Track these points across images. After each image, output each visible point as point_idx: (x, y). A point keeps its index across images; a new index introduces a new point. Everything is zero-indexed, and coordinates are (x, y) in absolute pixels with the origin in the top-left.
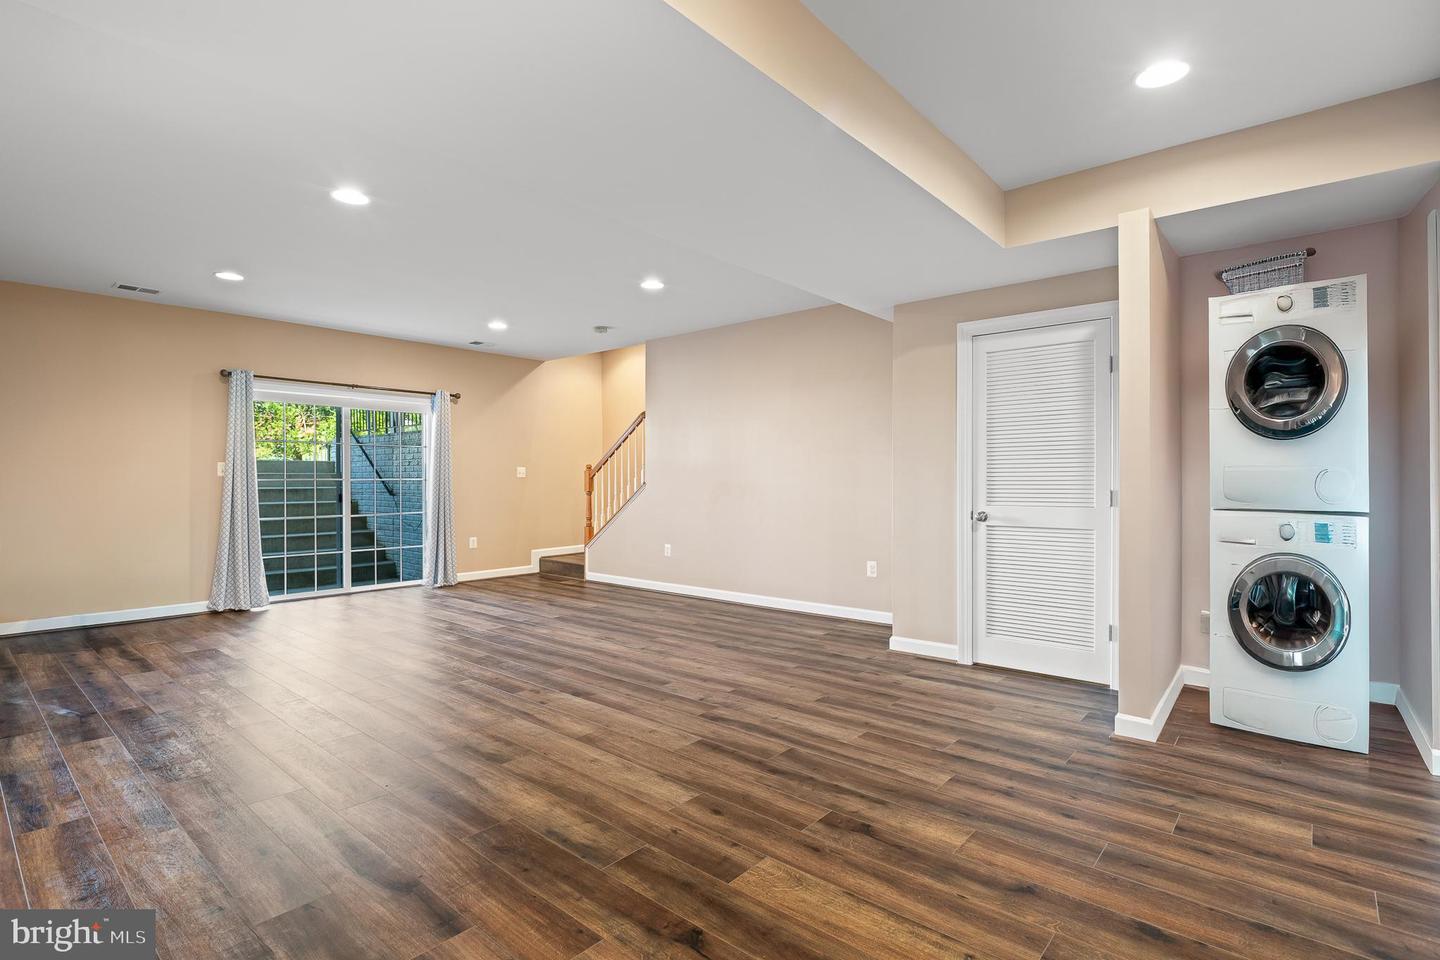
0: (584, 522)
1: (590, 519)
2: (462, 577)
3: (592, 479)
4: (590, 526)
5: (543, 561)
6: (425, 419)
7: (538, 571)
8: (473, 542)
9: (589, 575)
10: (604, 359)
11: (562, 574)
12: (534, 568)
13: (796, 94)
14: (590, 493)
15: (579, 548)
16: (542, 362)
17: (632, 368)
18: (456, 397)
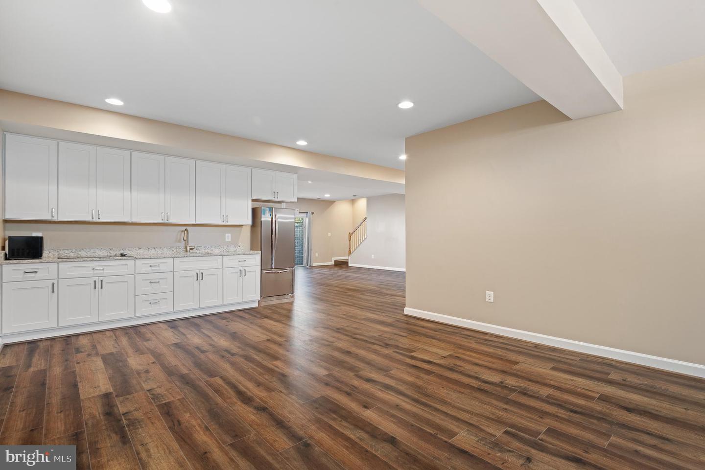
0: (348, 249)
1: (350, 248)
2: (314, 264)
3: (350, 237)
4: (350, 250)
5: (335, 261)
6: (304, 220)
7: (334, 264)
8: (317, 255)
9: (350, 265)
10: (353, 201)
11: (342, 265)
12: (333, 263)
13: (391, 181)
14: (350, 241)
15: (346, 258)
16: (334, 202)
17: (362, 203)
18: (313, 213)
